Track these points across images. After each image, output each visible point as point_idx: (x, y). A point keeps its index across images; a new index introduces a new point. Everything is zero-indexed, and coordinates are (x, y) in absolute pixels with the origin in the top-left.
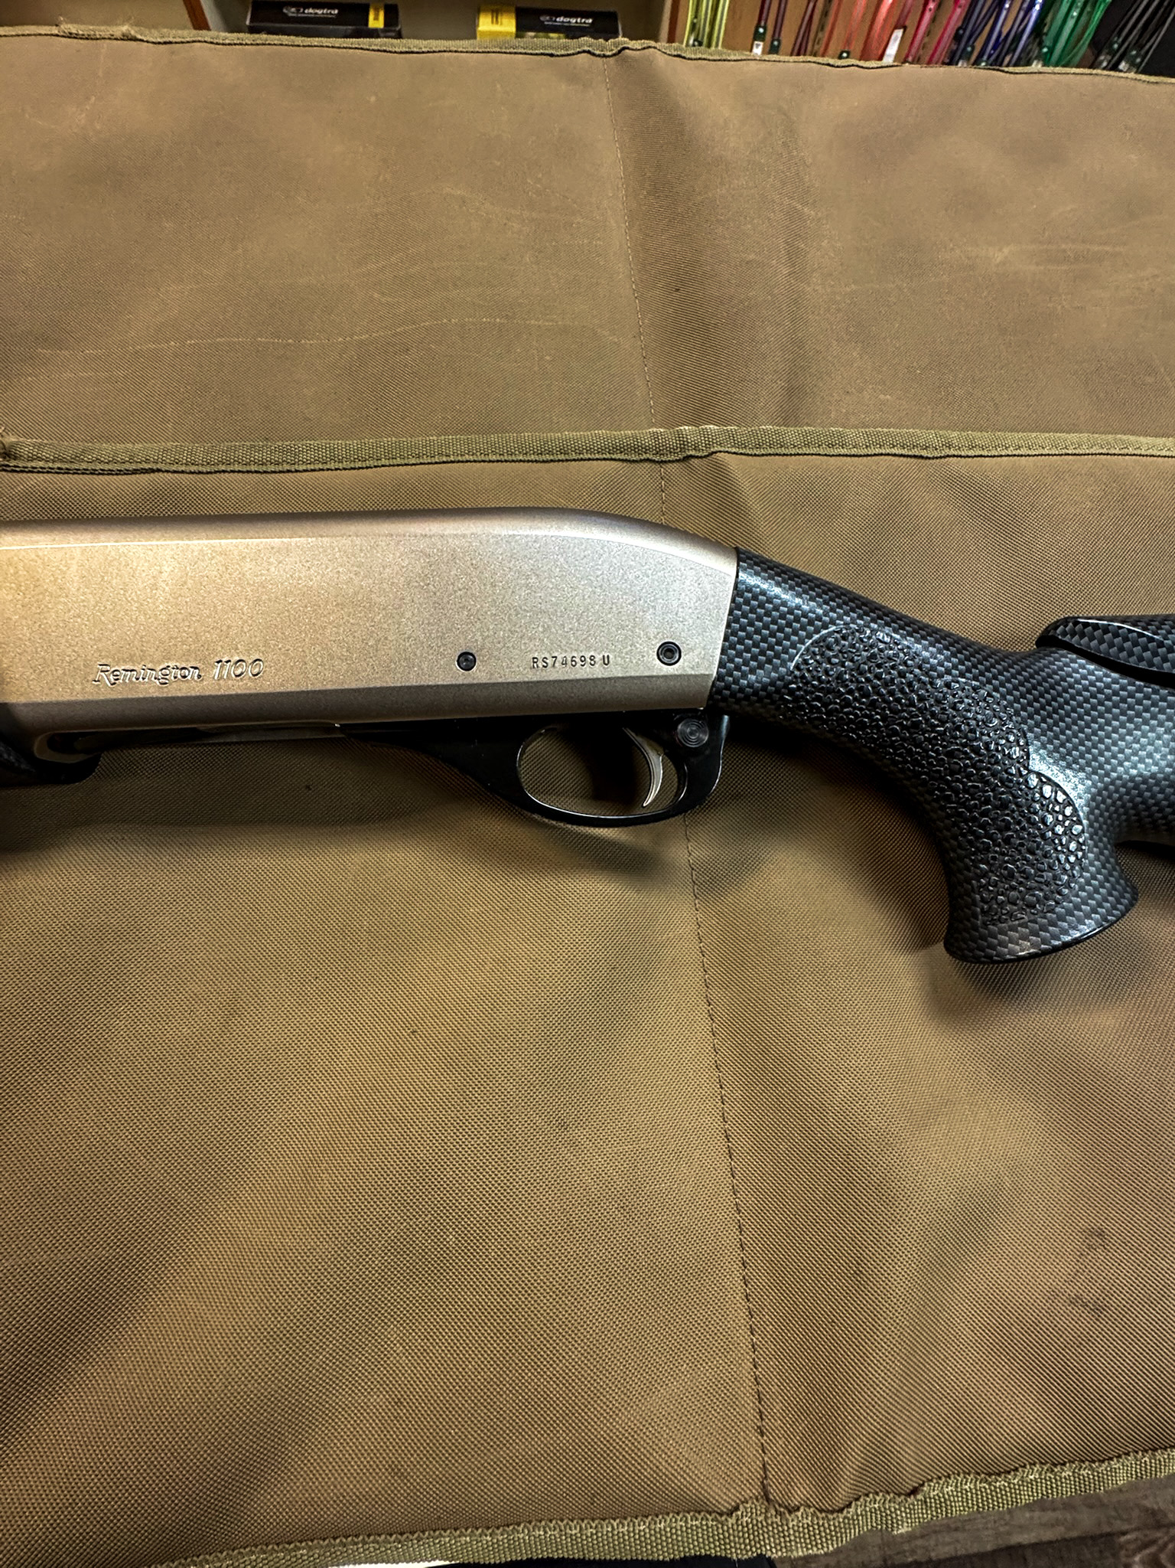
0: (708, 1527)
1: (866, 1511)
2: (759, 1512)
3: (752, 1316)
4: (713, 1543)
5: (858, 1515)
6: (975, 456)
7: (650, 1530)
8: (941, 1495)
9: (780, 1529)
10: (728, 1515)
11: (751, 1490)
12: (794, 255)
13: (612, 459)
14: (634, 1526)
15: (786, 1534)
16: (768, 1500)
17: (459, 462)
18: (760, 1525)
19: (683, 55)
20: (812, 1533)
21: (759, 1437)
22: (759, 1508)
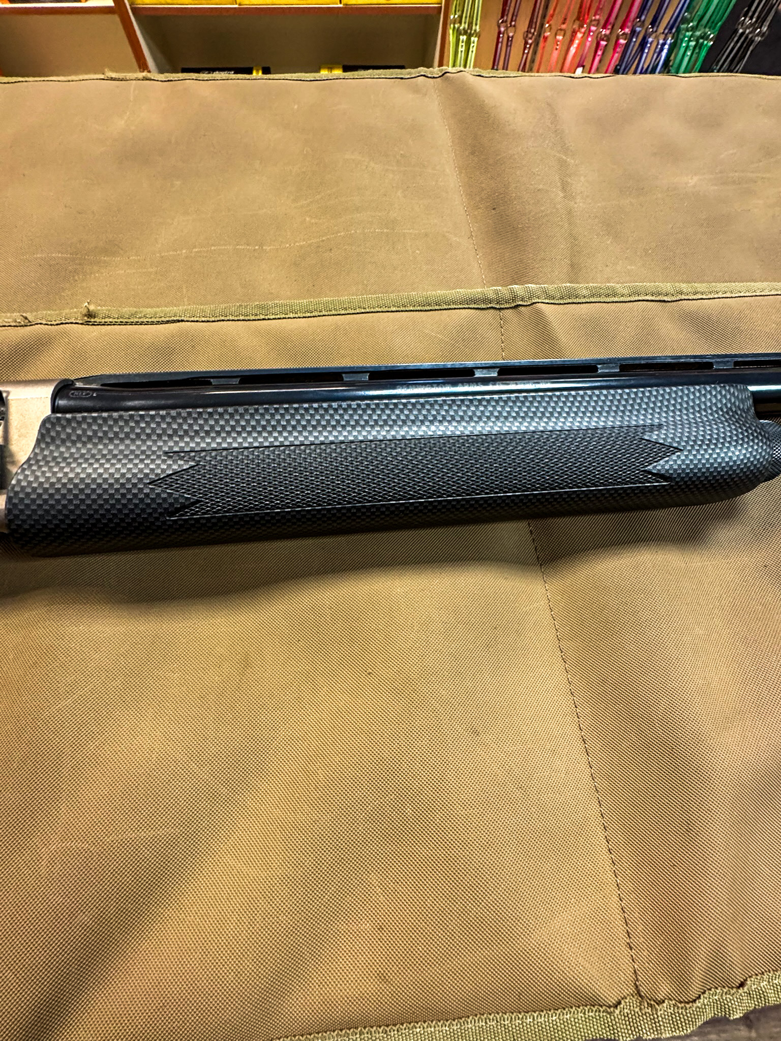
0: (600, 1017)
1: (710, 1002)
2: (635, 1006)
3: (615, 864)
4: (605, 1029)
5: (705, 1005)
6: (698, 299)
7: (560, 1020)
8: (759, 988)
9: (652, 1017)
10: (614, 1008)
11: (627, 990)
12: (564, 187)
13: (469, 308)
14: (548, 1016)
15: (657, 1020)
16: (641, 996)
17: (372, 312)
18: (637, 1015)
19: (482, 75)
20: (674, 1020)
21: (629, 951)
22: (635, 1002)
